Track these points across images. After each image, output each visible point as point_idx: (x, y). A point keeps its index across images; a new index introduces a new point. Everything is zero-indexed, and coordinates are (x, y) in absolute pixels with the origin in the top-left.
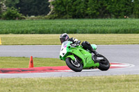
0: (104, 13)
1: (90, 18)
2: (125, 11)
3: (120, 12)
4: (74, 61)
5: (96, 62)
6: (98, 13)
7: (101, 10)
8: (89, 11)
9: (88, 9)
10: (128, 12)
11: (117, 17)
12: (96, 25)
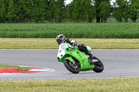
0: (24, 17)
1: (10, 22)
2: (45, 16)
3: (40, 16)
4: (72, 63)
5: (91, 64)
6: (18, 17)
7: (21, 15)
8: (9, 15)
9: (9, 13)
10: (49, 17)
11: (37, 21)
12: (16, 30)
